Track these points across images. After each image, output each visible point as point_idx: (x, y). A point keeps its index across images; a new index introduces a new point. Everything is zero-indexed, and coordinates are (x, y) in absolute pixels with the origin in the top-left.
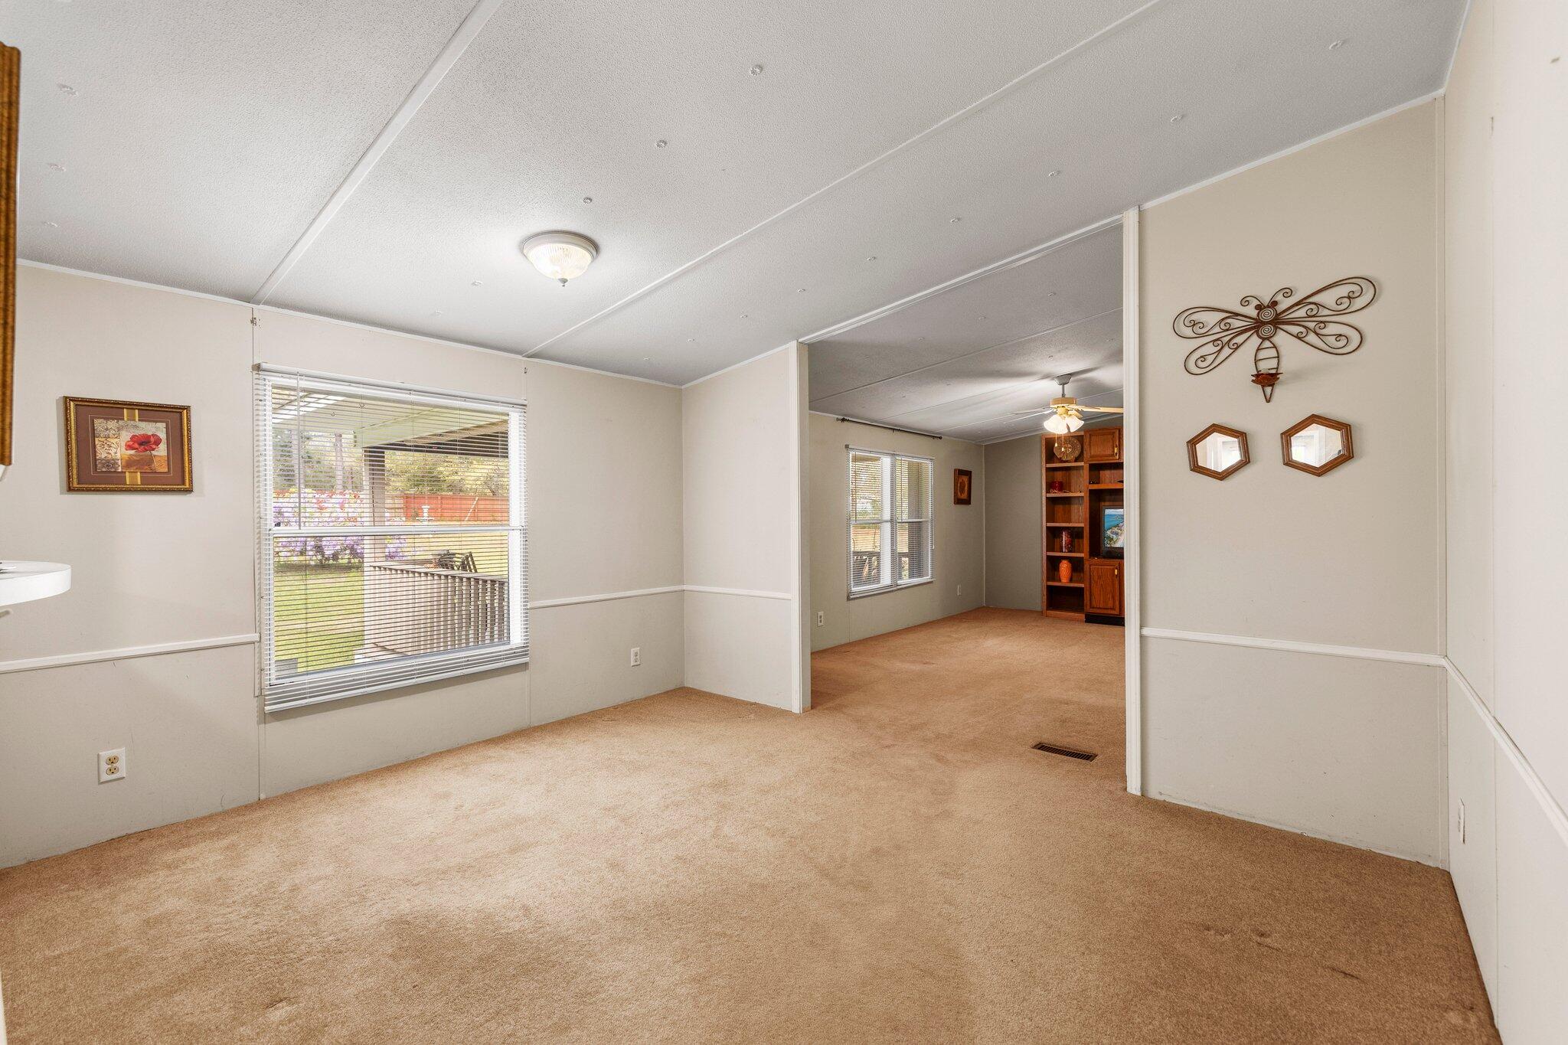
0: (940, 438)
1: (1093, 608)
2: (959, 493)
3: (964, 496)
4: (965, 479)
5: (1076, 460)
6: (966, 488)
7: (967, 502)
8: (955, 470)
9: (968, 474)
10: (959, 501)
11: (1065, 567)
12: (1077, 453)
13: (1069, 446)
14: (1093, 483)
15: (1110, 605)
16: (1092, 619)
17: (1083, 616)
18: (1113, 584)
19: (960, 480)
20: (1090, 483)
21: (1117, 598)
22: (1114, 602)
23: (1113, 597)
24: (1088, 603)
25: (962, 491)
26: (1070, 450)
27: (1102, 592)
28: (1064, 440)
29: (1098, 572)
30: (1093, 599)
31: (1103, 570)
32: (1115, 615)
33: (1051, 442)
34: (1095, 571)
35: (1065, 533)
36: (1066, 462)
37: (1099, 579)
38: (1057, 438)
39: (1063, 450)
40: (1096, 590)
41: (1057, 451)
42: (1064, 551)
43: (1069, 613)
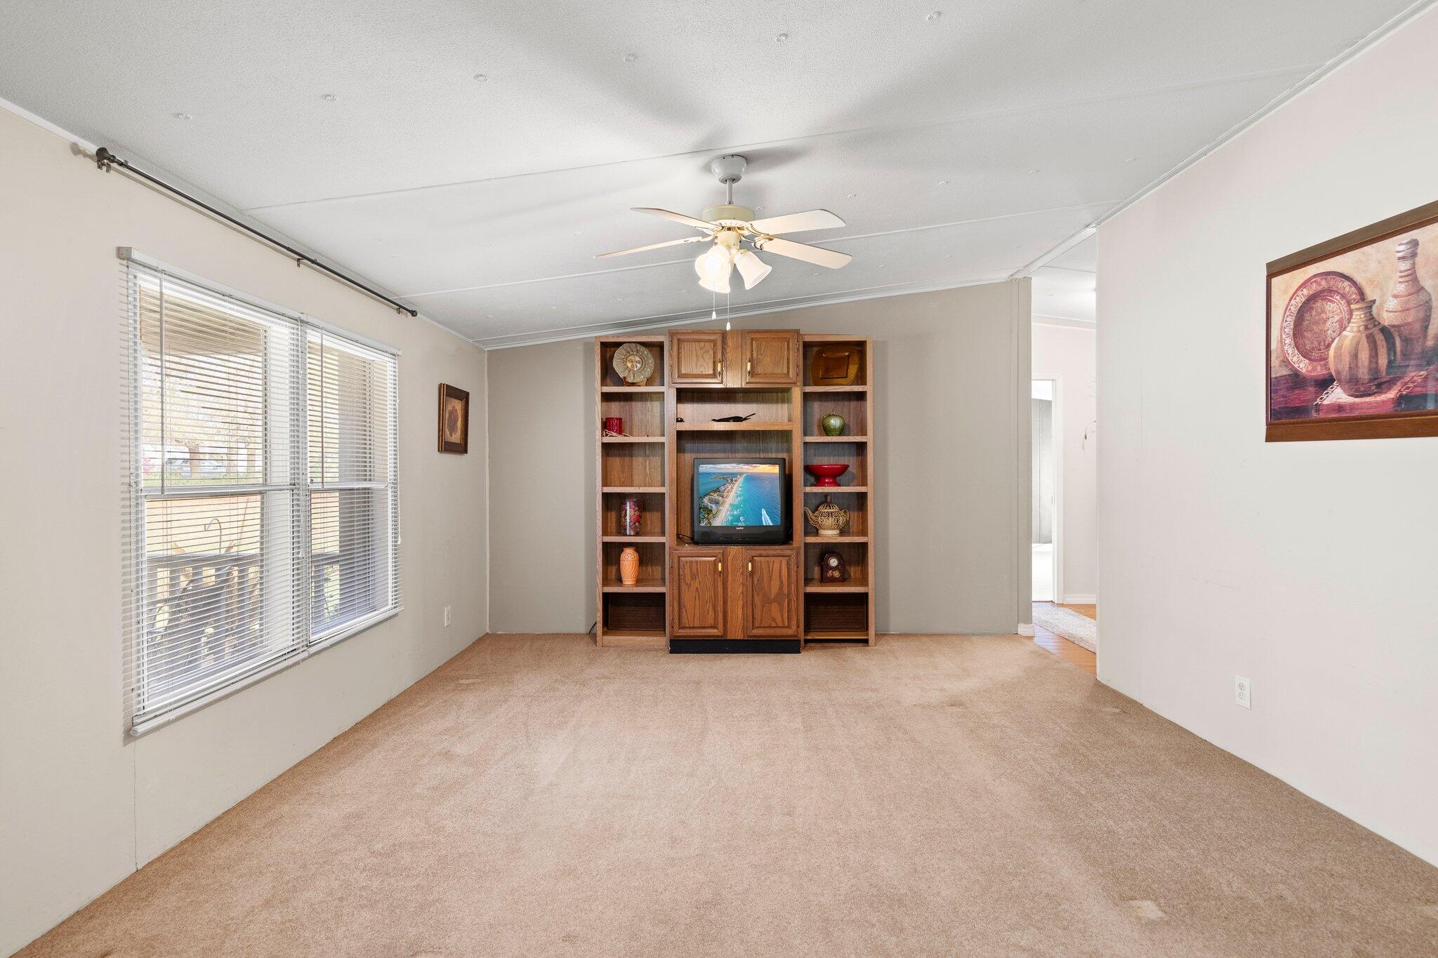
0: (414, 313)
1: (682, 627)
2: (447, 432)
3: (456, 438)
4: (458, 405)
5: (649, 382)
6: (459, 424)
7: (462, 448)
8: (440, 386)
9: (463, 396)
10: (447, 447)
11: (629, 559)
12: (648, 372)
13: (637, 359)
15: (709, 621)
16: (680, 646)
17: (661, 641)
18: (715, 587)
19: (449, 408)
21: (720, 609)
22: (715, 618)
23: (714, 609)
24: (674, 620)
25: (453, 430)
26: (639, 366)
27: (697, 600)
28: (629, 350)
29: (691, 568)
30: (684, 614)
31: (699, 564)
32: (717, 636)
33: (608, 349)
34: (687, 567)
35: (628, 504)
36: (633, 384)
37: (692, 579)
38: (618, 345)
39: (629, 365)
40: (688, 596)
41: (617, 365)
42: (628, 533)
43: (640, 638)
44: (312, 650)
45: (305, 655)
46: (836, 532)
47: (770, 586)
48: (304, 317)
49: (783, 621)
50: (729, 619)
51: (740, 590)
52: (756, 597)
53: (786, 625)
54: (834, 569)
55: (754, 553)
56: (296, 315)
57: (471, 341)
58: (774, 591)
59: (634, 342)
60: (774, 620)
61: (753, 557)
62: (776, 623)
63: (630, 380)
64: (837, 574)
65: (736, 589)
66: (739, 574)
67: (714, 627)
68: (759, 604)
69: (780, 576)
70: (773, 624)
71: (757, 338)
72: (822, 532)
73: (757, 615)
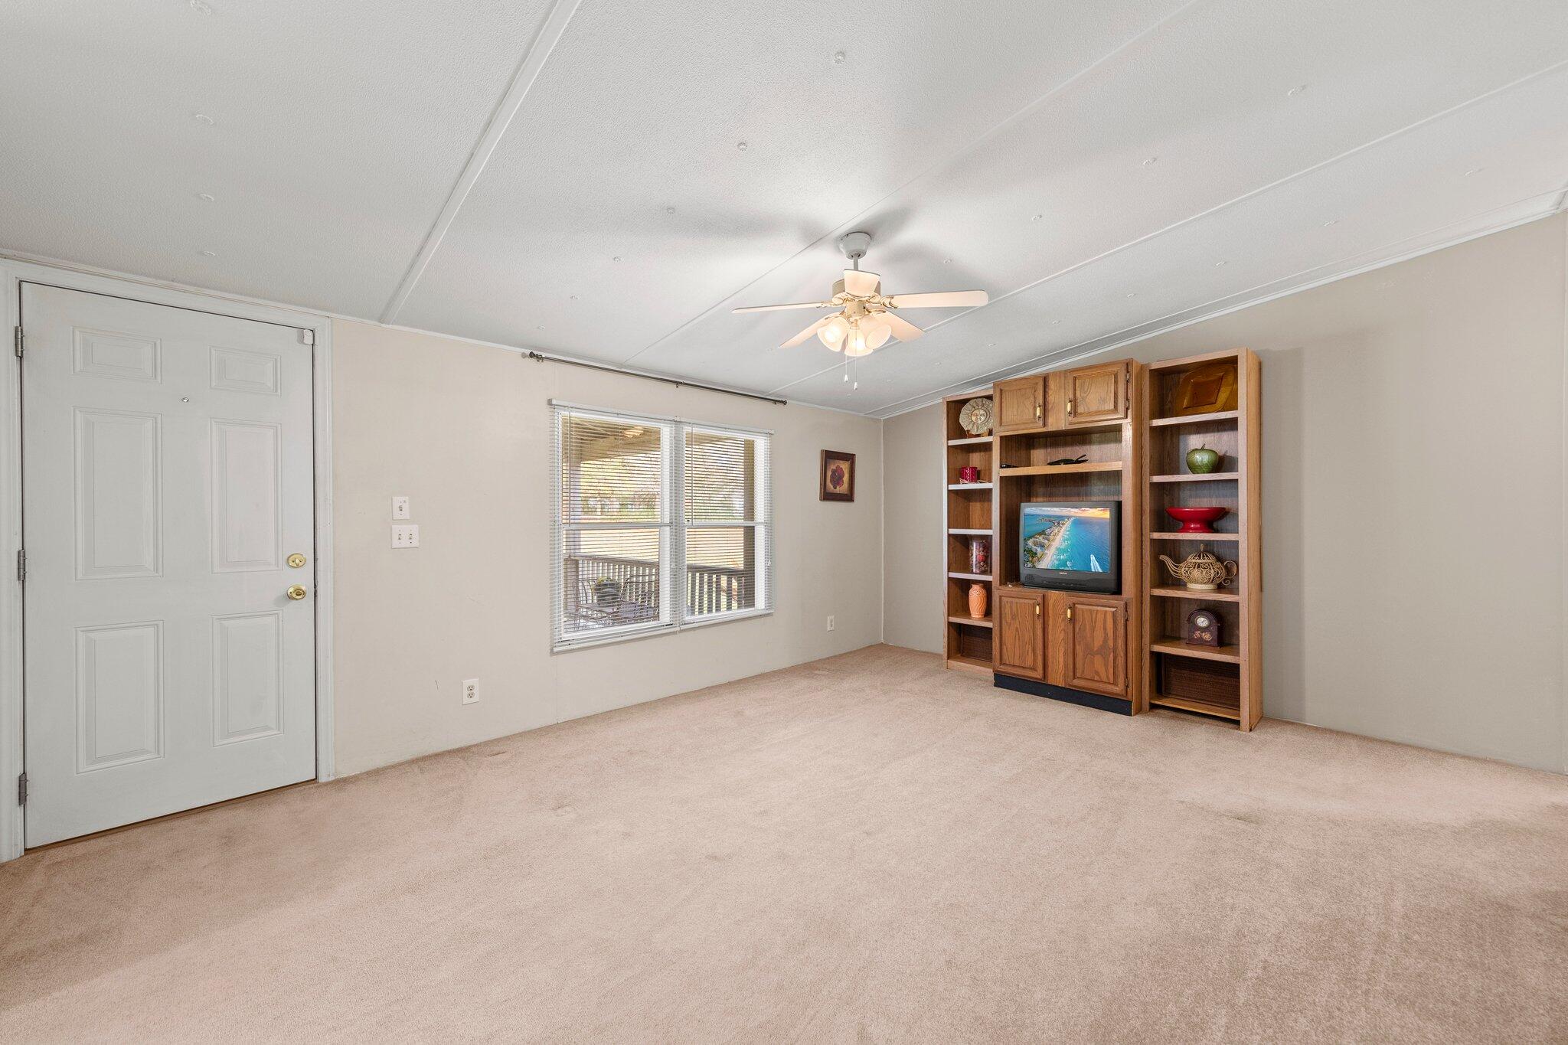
0: (784, 403)
1: (1005, 664)
2: (832, 486)
3: (843, 489)
4: (844, 466)
5: (990, 433)
6: (845, 478)
7: (848, 497)
8: (821, 452)
9: (848, 457)
10: (830, 497)
11: (976, 595)
13: (982, 412)
14: (1008, 466)
15: (1029, 662)
16: (1003, 681)
17: (988, 673)
18: (1034, 628)
19: (833, 467)
20: (1001, 467)
21: (1040, 652)
22: (1035, 660)
23: (1034, 650)
24: (998, 657)
25: (837, 484)
26: (983, 418)
27: (1017, 640)
28: (975, 405)
29: (1011, 607)
30: (1004, 650)
31: (1018, 605)
32: (1036, 679)
33: (956, 407)
34: (1008, 606)
35: (975, 544)
36: (978, 436)
37: (1013, 619)
38: (964, 402)
39: (974, 418)
40: (1009, 635)
41: (964, 421)
42: (974, 571)
43: (978, 668)
44: (683, 627)
45: (678, 629)
46: (1211, 586)
47: (1092, 637)
48: (678, 419)
49: (1108, 677)
50: (1050, 664)
51: (1062, 637)
52: (1077, 647)
53: (1112, 681)
54: (1204, 630)
55: (1075, 600)
56: (671, 418)
57: (862, 414)
58: (1097, 643)
59: (980, 397)
60: (1097, 673)
61: (1074, 604)
62: (1100, 677)
63: (974, 432)
64: (1207, 636)
65: (1058, 635)
66: (1060, 620)
67: (1034, 669)
68: (1081, 654)
69: (1105, 629)
70: (1096, 678)
71: (1080, 376)
72: (1190, 586)
73: (1079, 665)
